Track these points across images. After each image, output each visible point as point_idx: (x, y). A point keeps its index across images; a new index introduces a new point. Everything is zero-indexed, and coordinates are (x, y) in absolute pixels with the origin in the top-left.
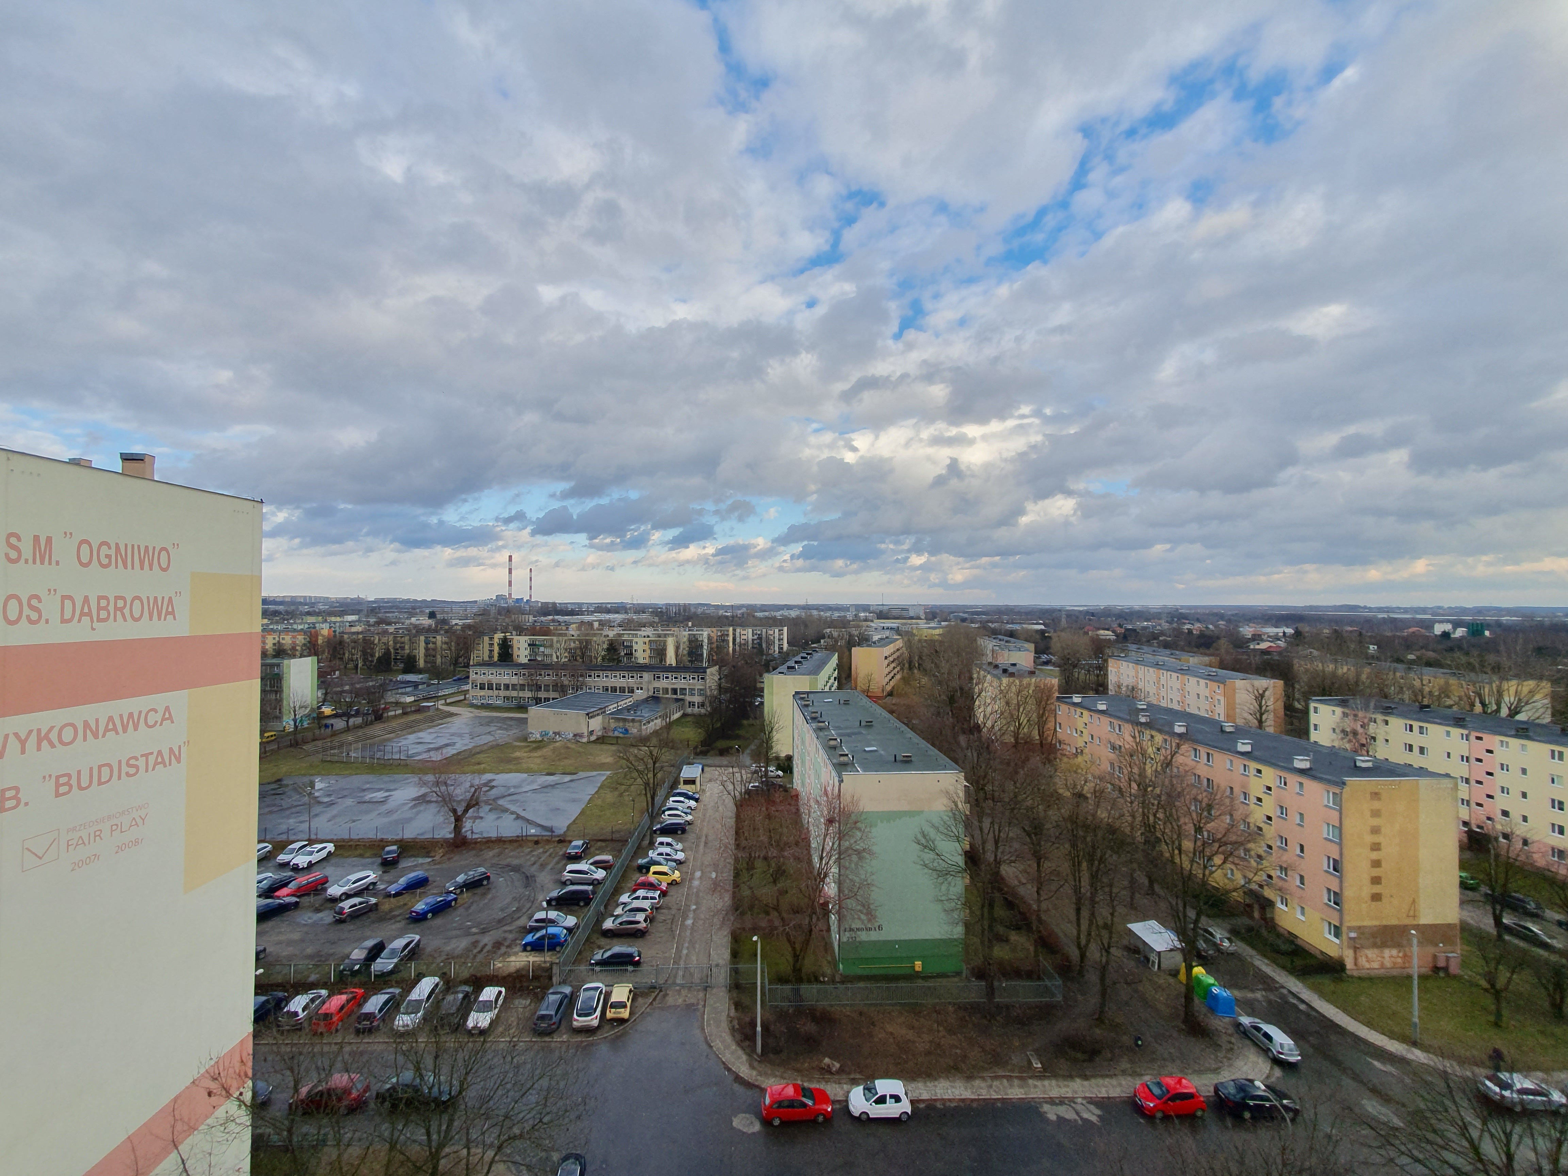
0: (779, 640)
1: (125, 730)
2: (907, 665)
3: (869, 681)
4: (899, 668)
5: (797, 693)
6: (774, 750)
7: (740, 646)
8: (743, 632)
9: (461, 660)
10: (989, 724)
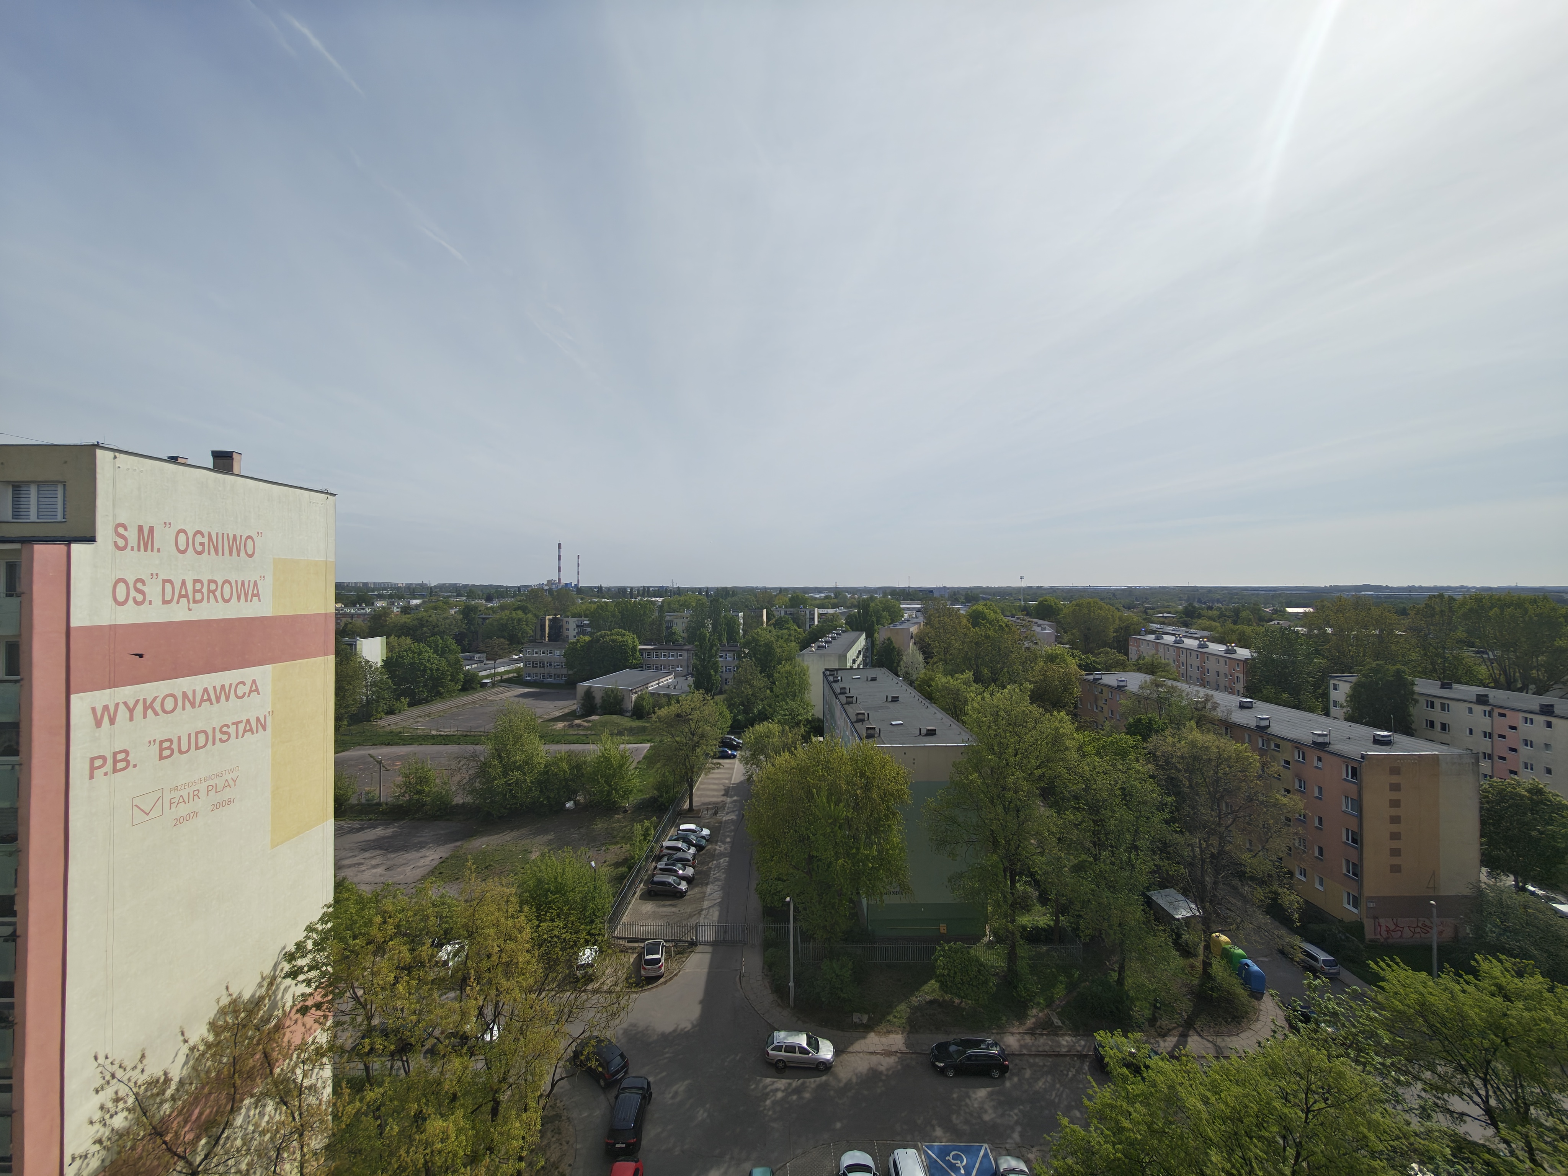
1: (218, 700)
5: (827, 670)
8: (776, 613)
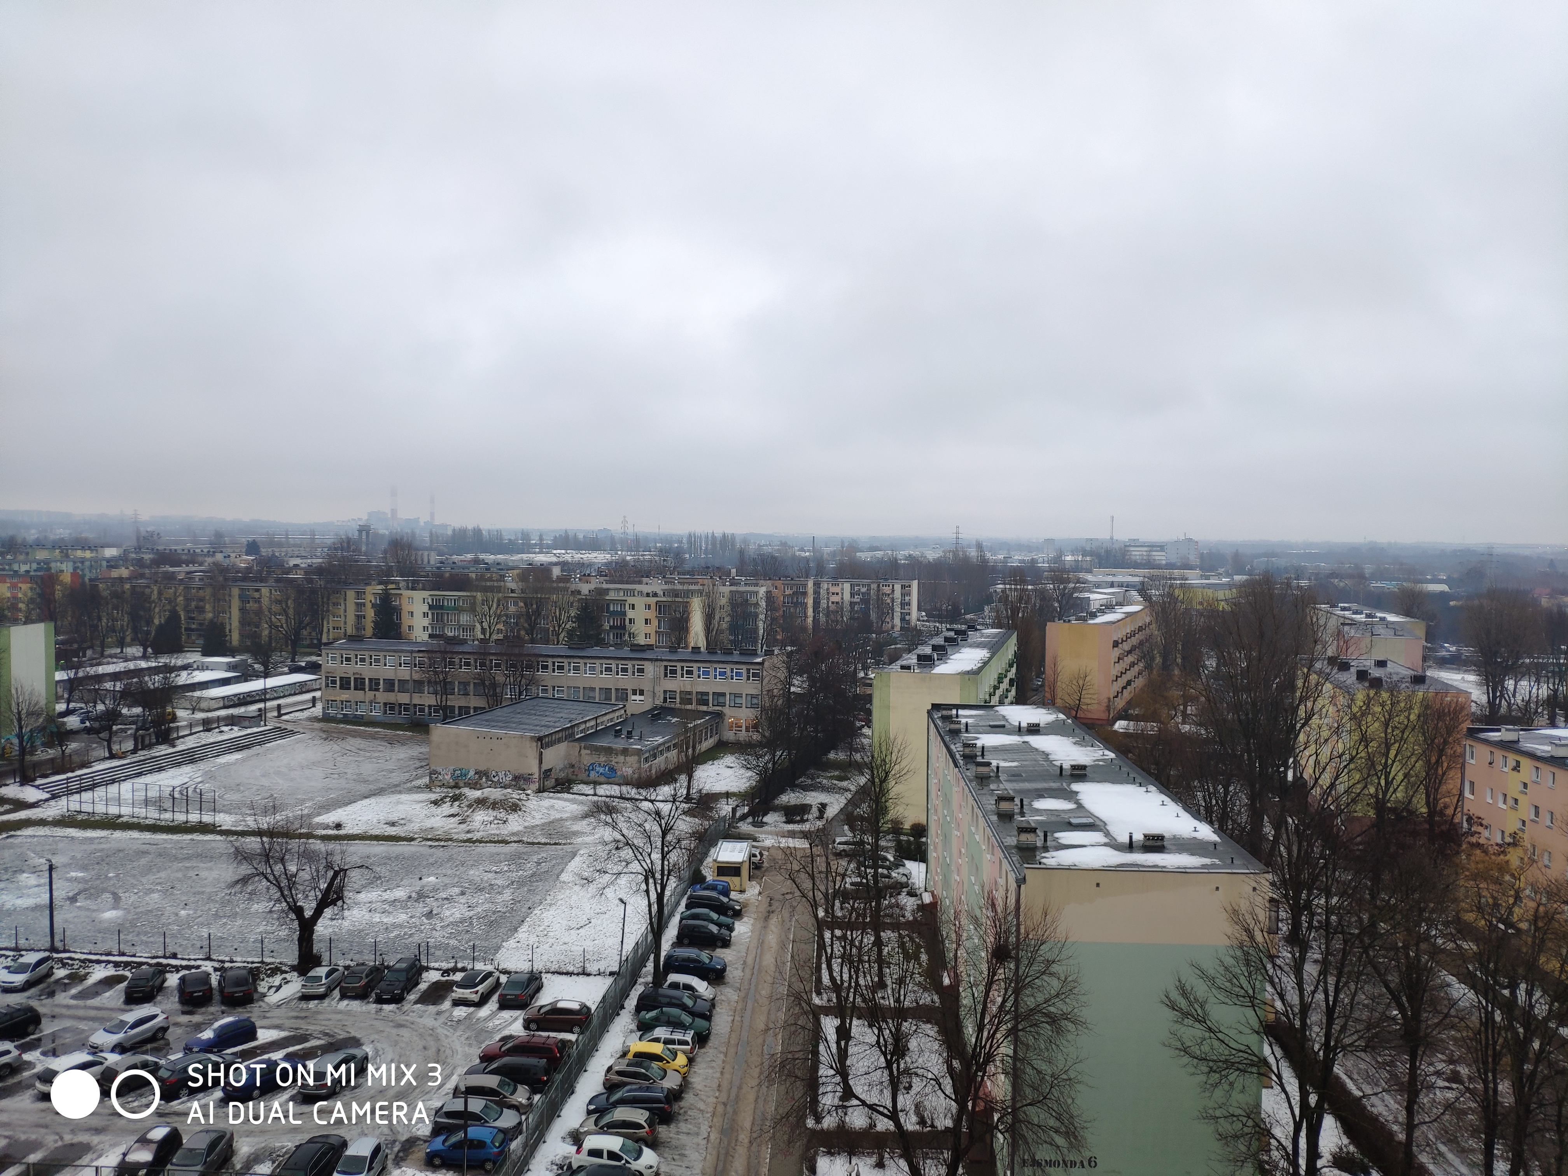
0: (903, 604)
2: (1158, 660)
3: (1081, 689)
4: (1141, 665)
5: (936, 707)
6: (891, 815)
7: (827, 615)
8: (834, 589)
9: (305, 633)
10: (1326, 780)
